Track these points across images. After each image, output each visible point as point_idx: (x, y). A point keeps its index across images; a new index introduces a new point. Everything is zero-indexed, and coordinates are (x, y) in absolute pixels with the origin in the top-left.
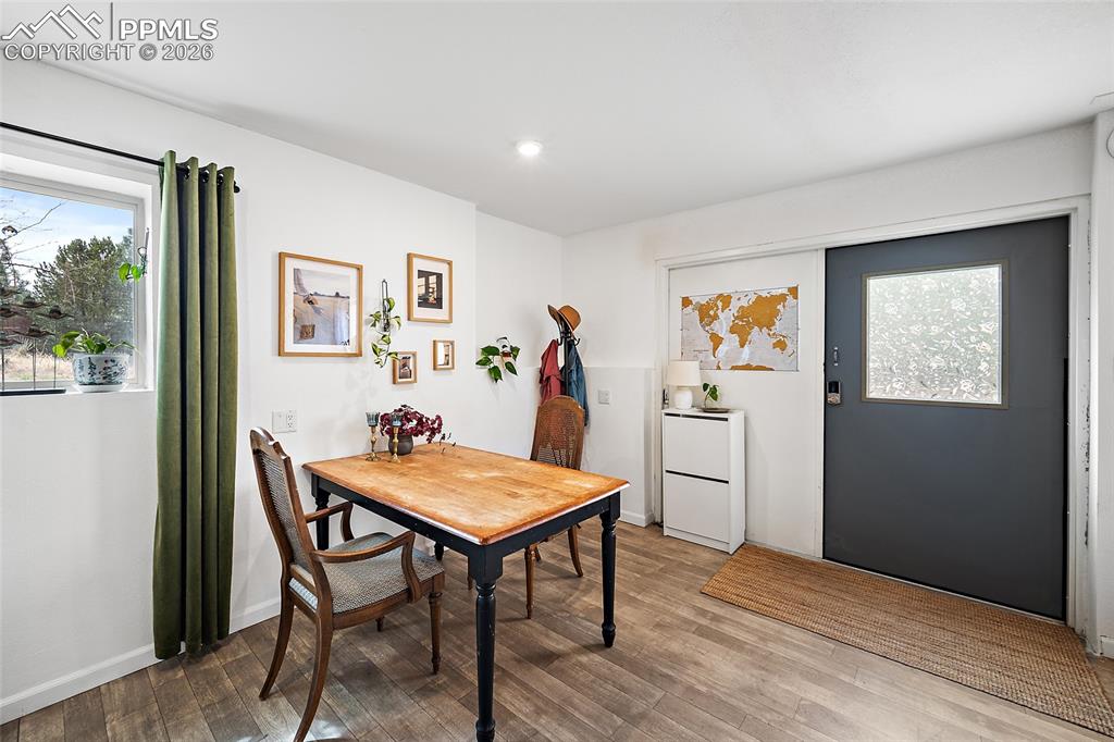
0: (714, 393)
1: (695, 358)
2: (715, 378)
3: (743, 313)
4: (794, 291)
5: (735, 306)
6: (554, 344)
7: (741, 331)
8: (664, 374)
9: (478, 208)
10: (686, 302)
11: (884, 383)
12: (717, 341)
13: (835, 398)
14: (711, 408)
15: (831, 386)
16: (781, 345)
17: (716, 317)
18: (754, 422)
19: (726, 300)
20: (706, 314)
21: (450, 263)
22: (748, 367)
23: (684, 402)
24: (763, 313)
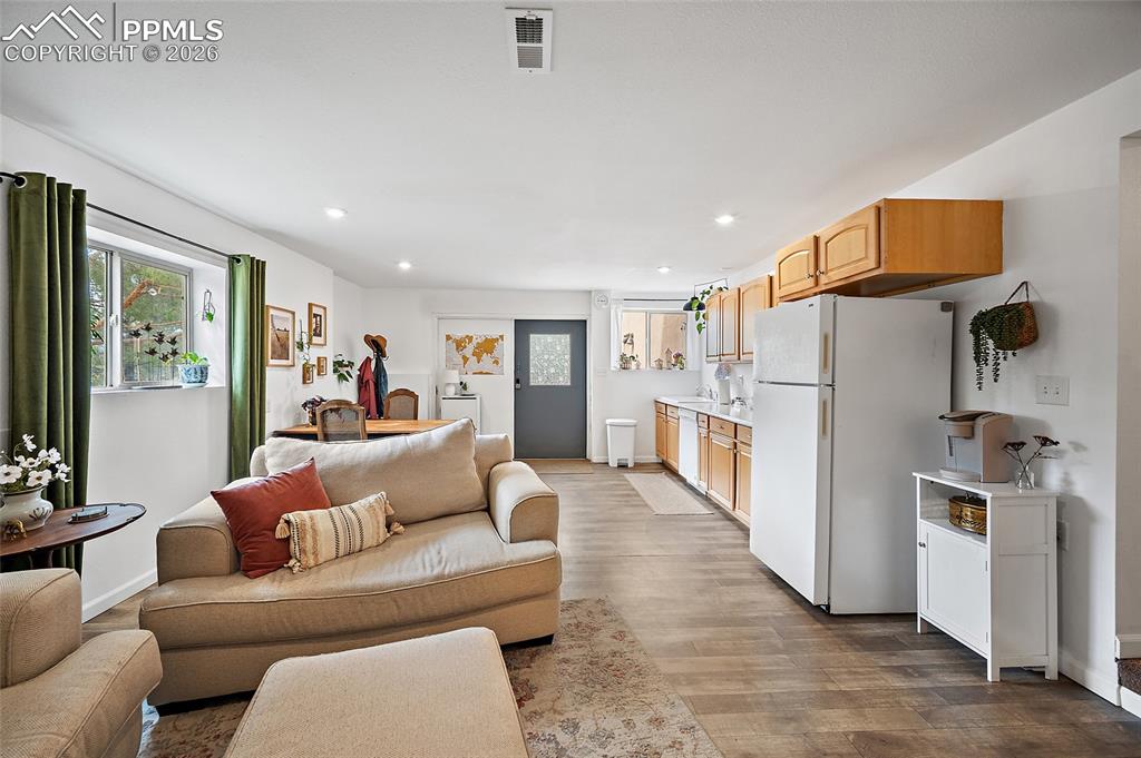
0: (465, 387)
1: (454, 369)
2: (465, 379)
3: (479, 346)
4: (502, 337)
5: (475, 342)
6: (368, 360)
7: (478, 354)
8: (438, 377)
9: (335, 274)
10: (448, 338)
11: (537, 379)
12: (465, 359)
13: (518, 386)
14: (464, 391)
15: (517, 381)
16: (496, 362)
17: (465, 347)
18: (484, 399)
19: (470, 338)
20: (460, 345)
21: (325, 309)
22: (481, 373)
23: (451, 392)
24: (488, 346)
